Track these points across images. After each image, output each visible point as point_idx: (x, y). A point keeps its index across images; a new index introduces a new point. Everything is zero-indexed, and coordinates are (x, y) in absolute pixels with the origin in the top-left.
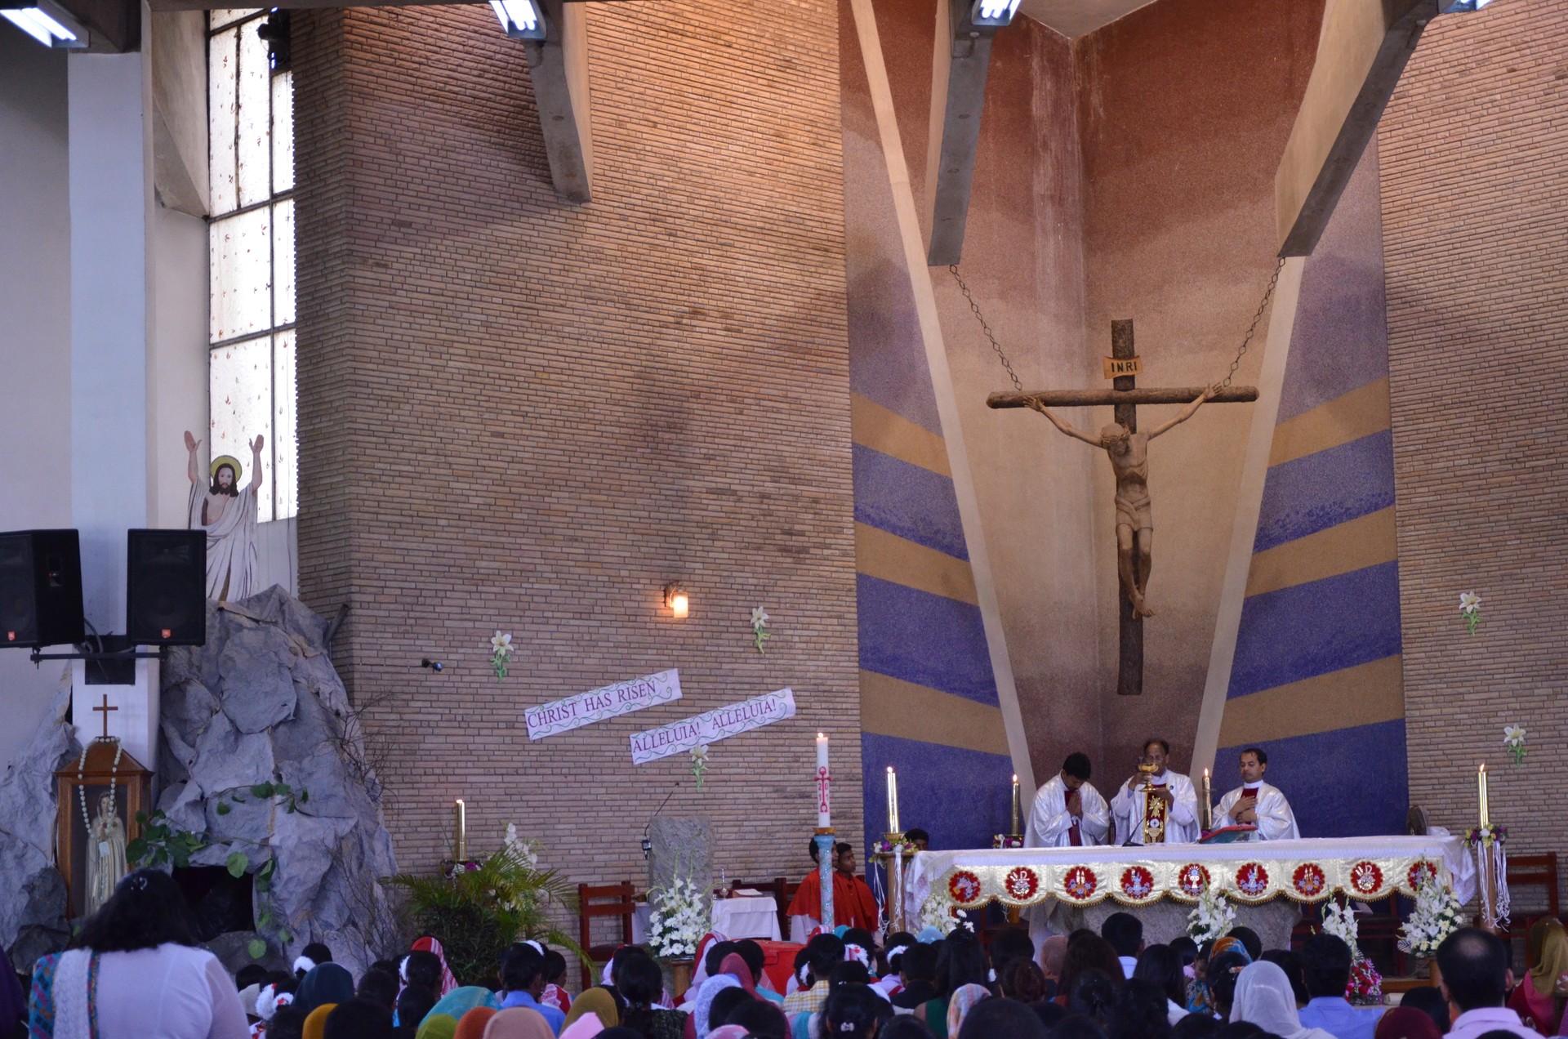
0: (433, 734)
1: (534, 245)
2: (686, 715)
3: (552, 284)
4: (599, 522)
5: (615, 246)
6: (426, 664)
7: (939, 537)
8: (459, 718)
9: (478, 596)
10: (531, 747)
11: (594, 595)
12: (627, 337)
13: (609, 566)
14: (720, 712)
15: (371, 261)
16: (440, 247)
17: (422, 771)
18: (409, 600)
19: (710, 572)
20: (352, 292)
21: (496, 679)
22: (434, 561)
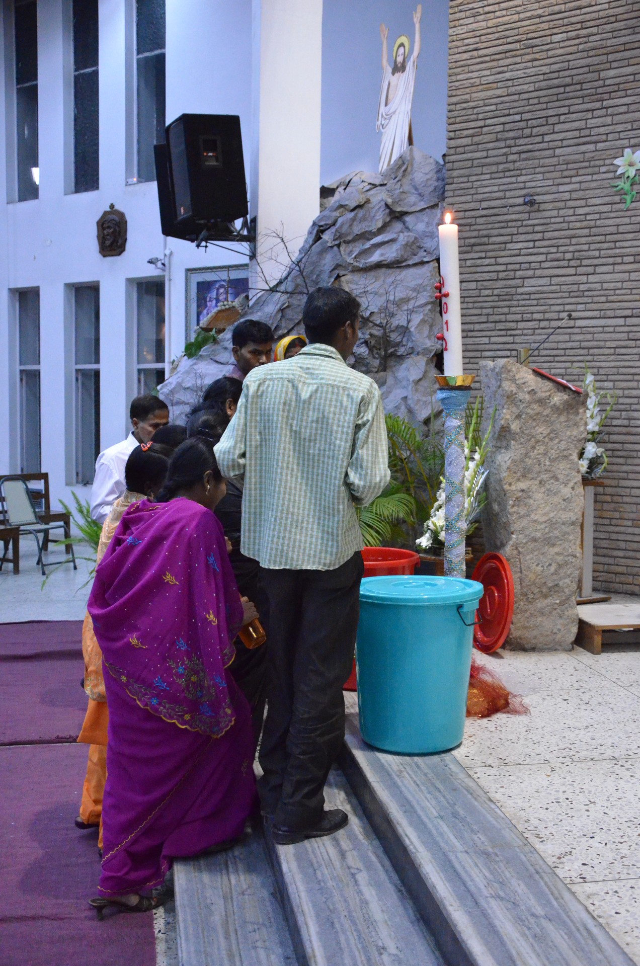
0: (534, 277)
8: (568, 256)
17: (519, 317)
21: (620, 207)
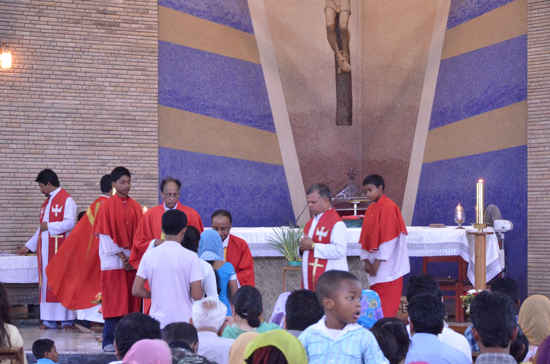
7: (229, 17)
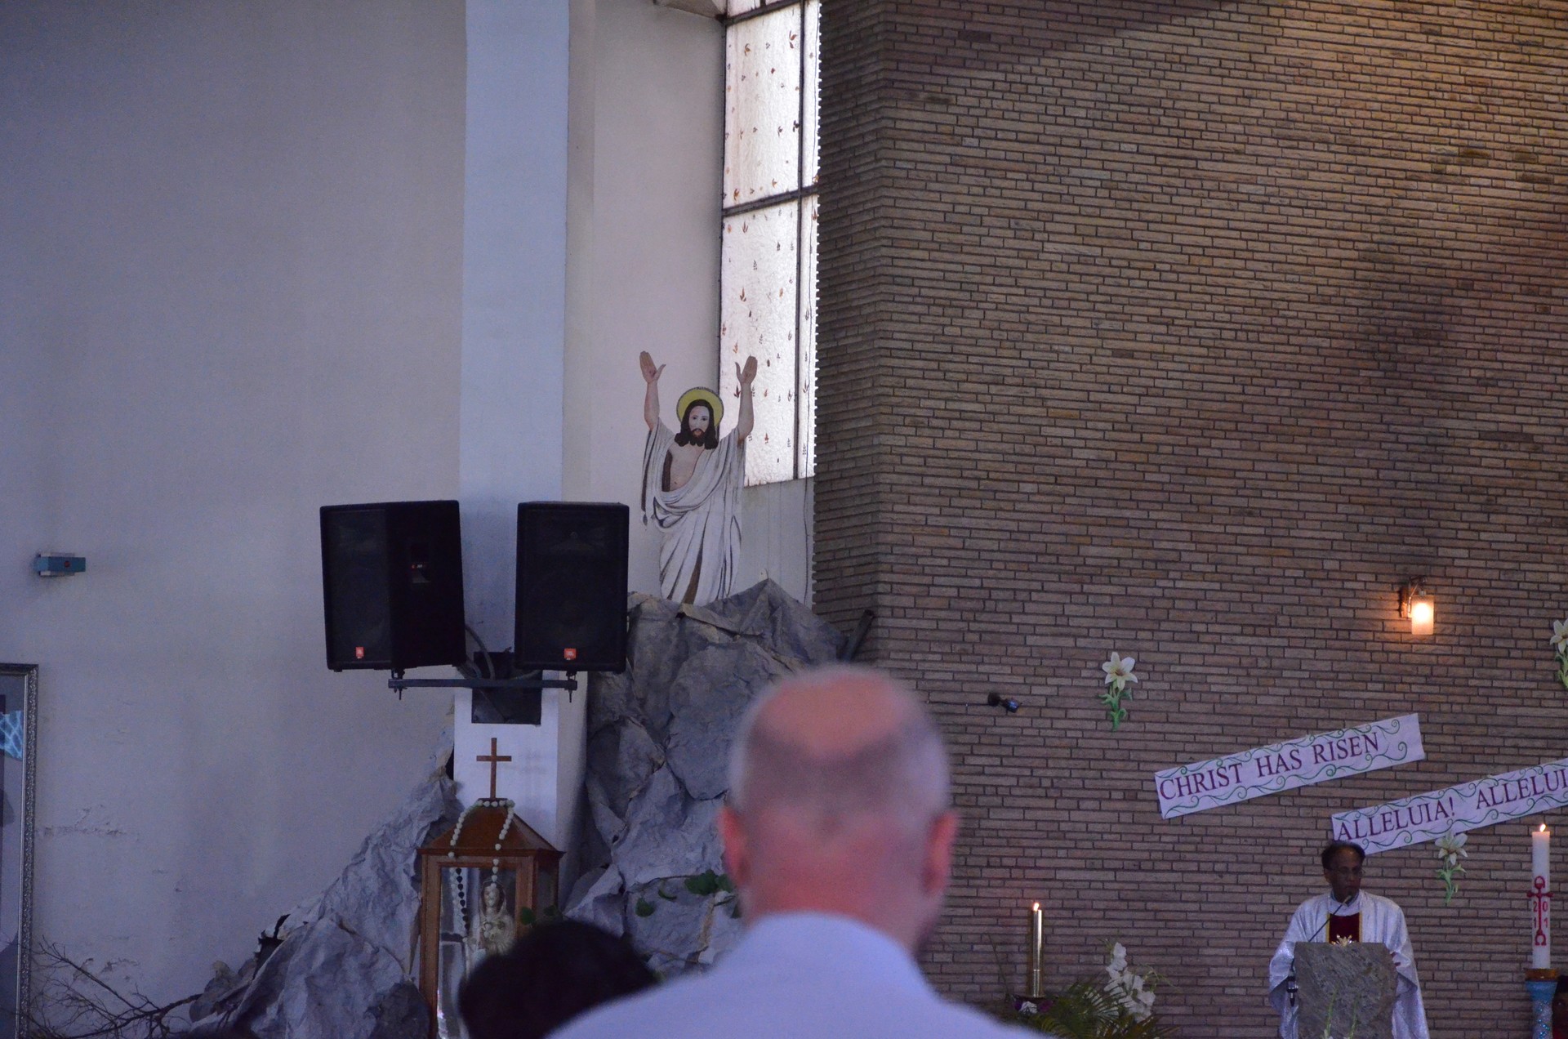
0: (1002, 806)
1: (1194, 60)
2: (1432, 785)
3: (1222, 118)
4: (1289, 486)
5: (1333, 56)
6: (994, 700)
8: (1046, 783)
9: (1082, 599)
10: (1165, 829)
11: (1277, 599)
12: (1347, 198)
13: (1304, 553)
14: (1491, 783)
15: (923, 96)
16: (1036, 70)
17: (983, 861)
18: (969, 604)
19: (1482, 564)
20: (890, 143)
21: (1107, 725)
22: (1012, 545)
